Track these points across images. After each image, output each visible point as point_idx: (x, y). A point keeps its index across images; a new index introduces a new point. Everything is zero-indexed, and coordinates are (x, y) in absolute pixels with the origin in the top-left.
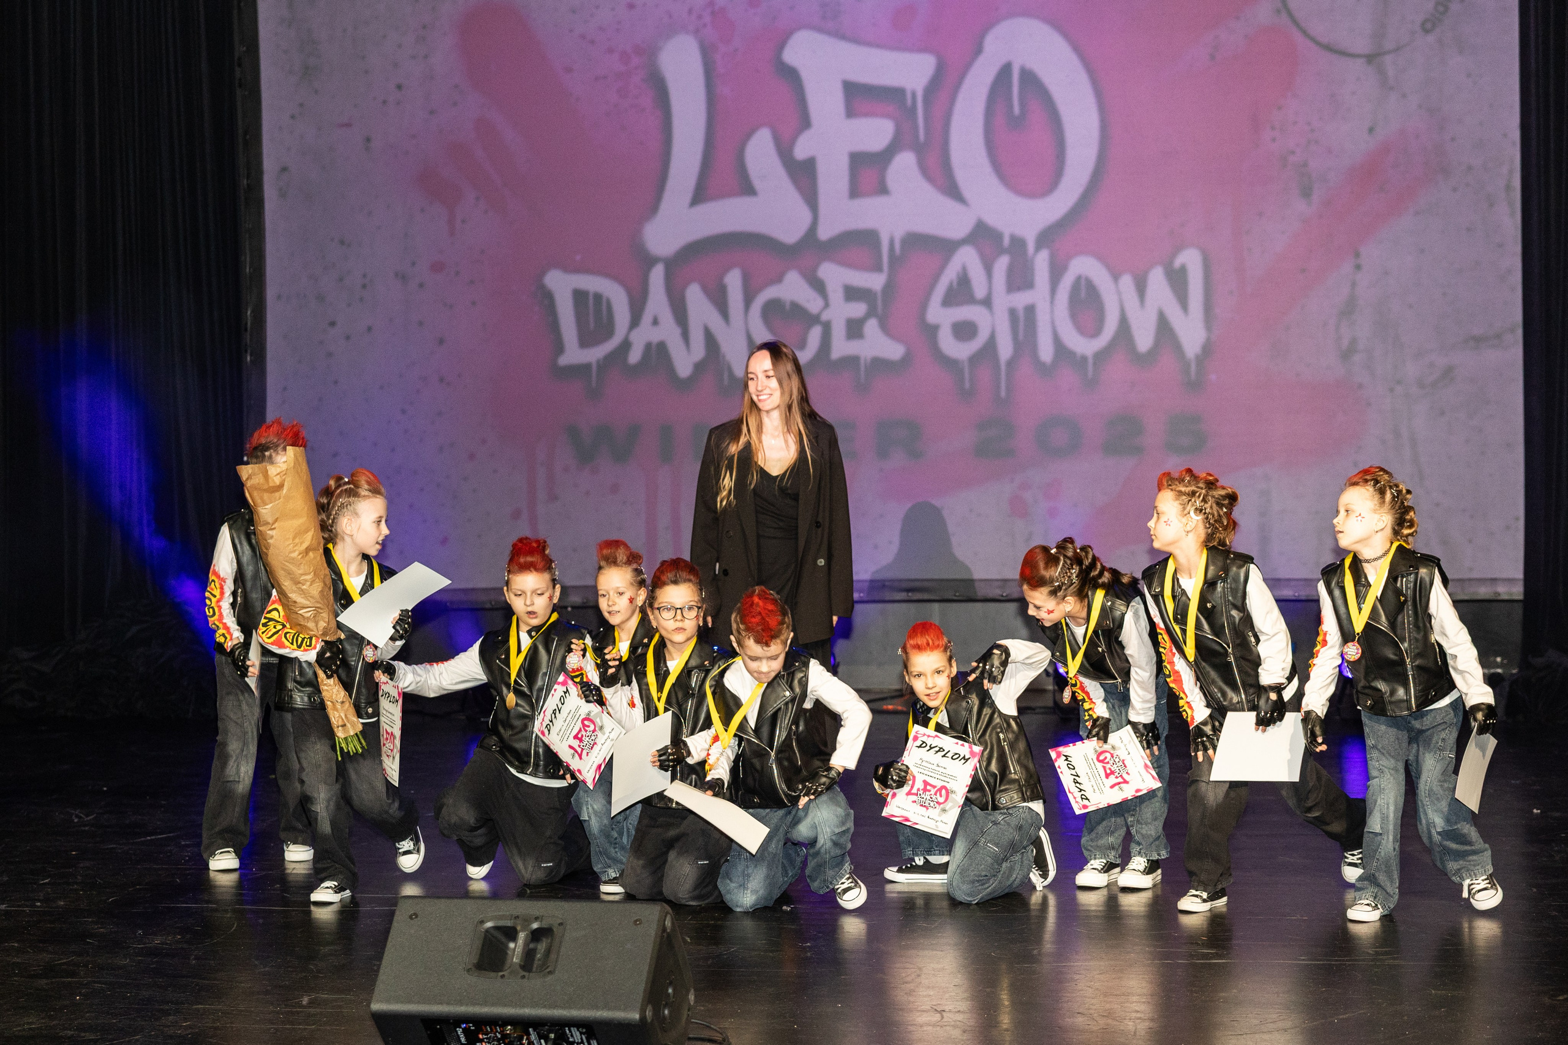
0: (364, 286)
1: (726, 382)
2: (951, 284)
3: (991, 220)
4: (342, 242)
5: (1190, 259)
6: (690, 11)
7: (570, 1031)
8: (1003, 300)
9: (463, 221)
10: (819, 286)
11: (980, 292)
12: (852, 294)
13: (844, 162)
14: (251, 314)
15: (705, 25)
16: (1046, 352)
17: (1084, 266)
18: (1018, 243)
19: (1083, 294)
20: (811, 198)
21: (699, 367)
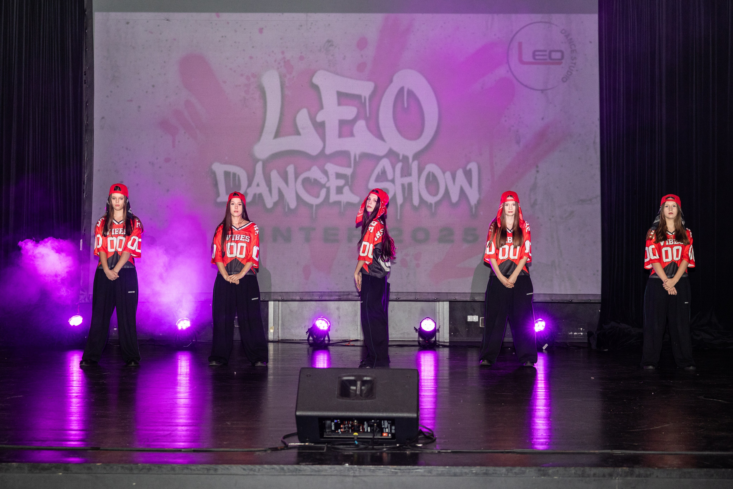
0: (136, 167)
1: (286, 209)
2: (379, 173)
3: (395, 149)
4: (127, 149)
5: (473, 166)
6: (275, 61)
7: (384, 422)
8: (399, 181)
9: (179, 142)
10: (326, 173)
11: (390, 177)
12: (339, 176)
13: (337, 123)
14: (86, 177)
15: (281, 67)
16: (416, 201)
17: (431, 168)
18: (405, 158)
19: (431, 179)
20: (323, 137)
21: (276, 204)
